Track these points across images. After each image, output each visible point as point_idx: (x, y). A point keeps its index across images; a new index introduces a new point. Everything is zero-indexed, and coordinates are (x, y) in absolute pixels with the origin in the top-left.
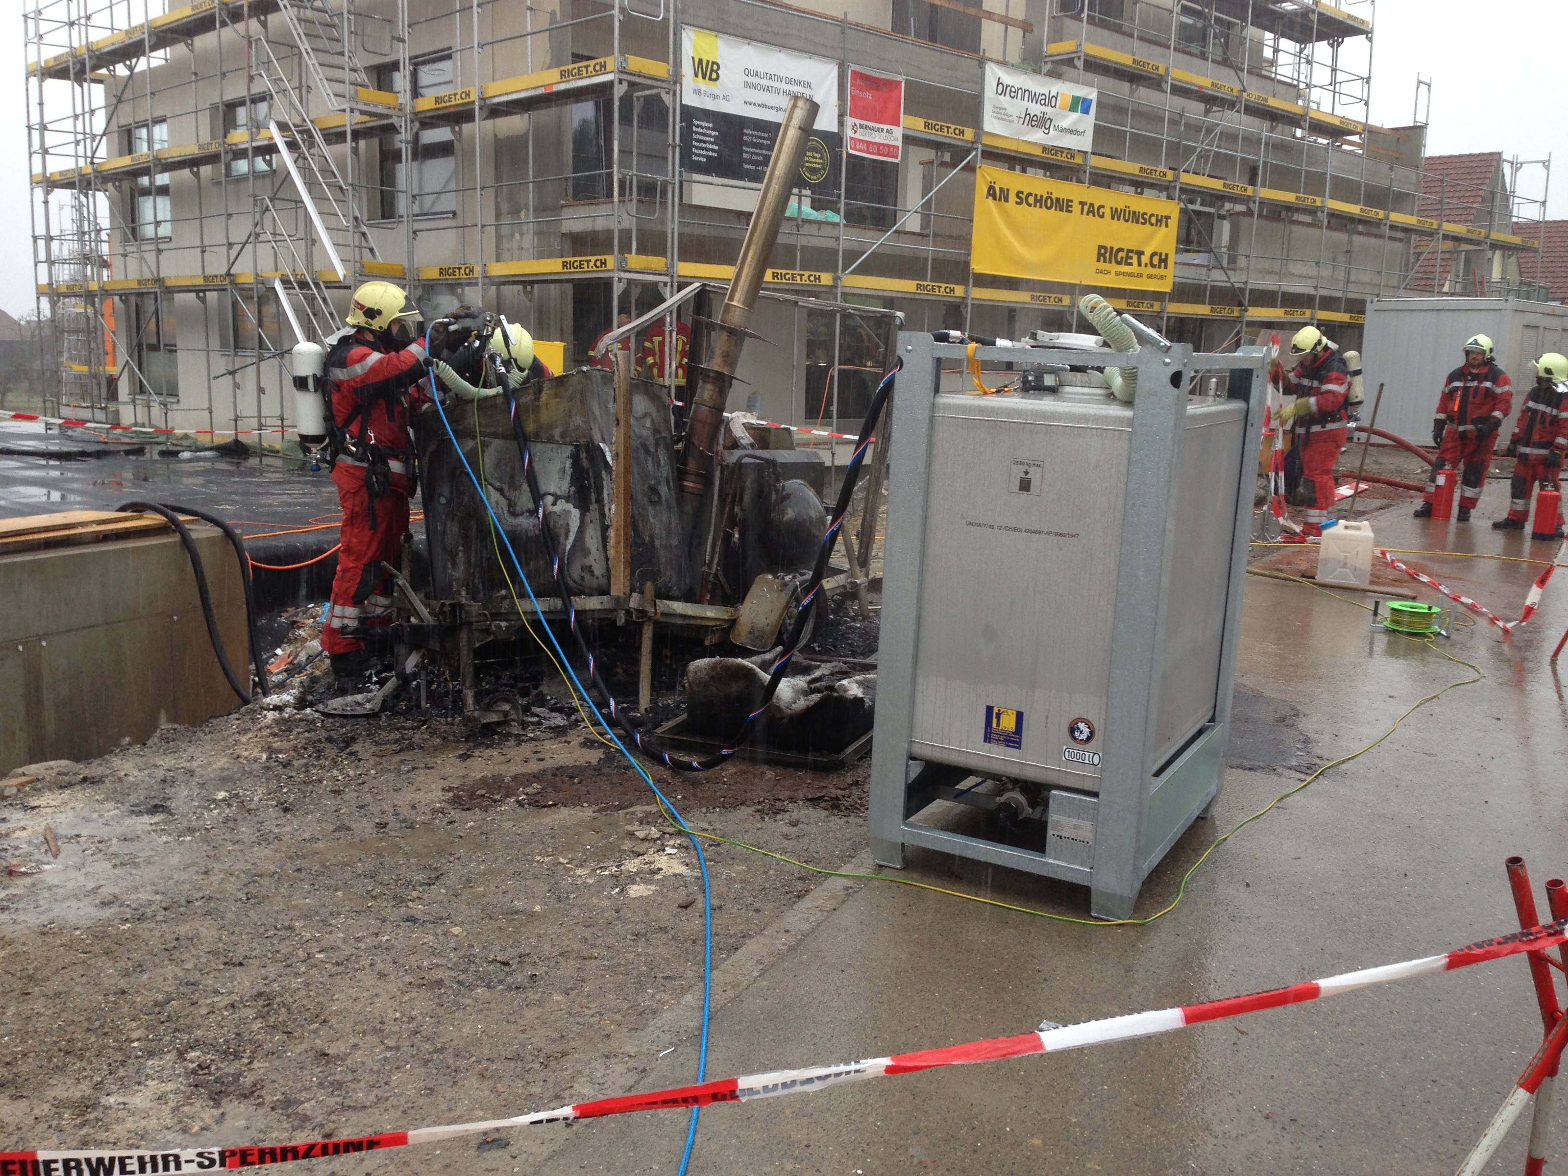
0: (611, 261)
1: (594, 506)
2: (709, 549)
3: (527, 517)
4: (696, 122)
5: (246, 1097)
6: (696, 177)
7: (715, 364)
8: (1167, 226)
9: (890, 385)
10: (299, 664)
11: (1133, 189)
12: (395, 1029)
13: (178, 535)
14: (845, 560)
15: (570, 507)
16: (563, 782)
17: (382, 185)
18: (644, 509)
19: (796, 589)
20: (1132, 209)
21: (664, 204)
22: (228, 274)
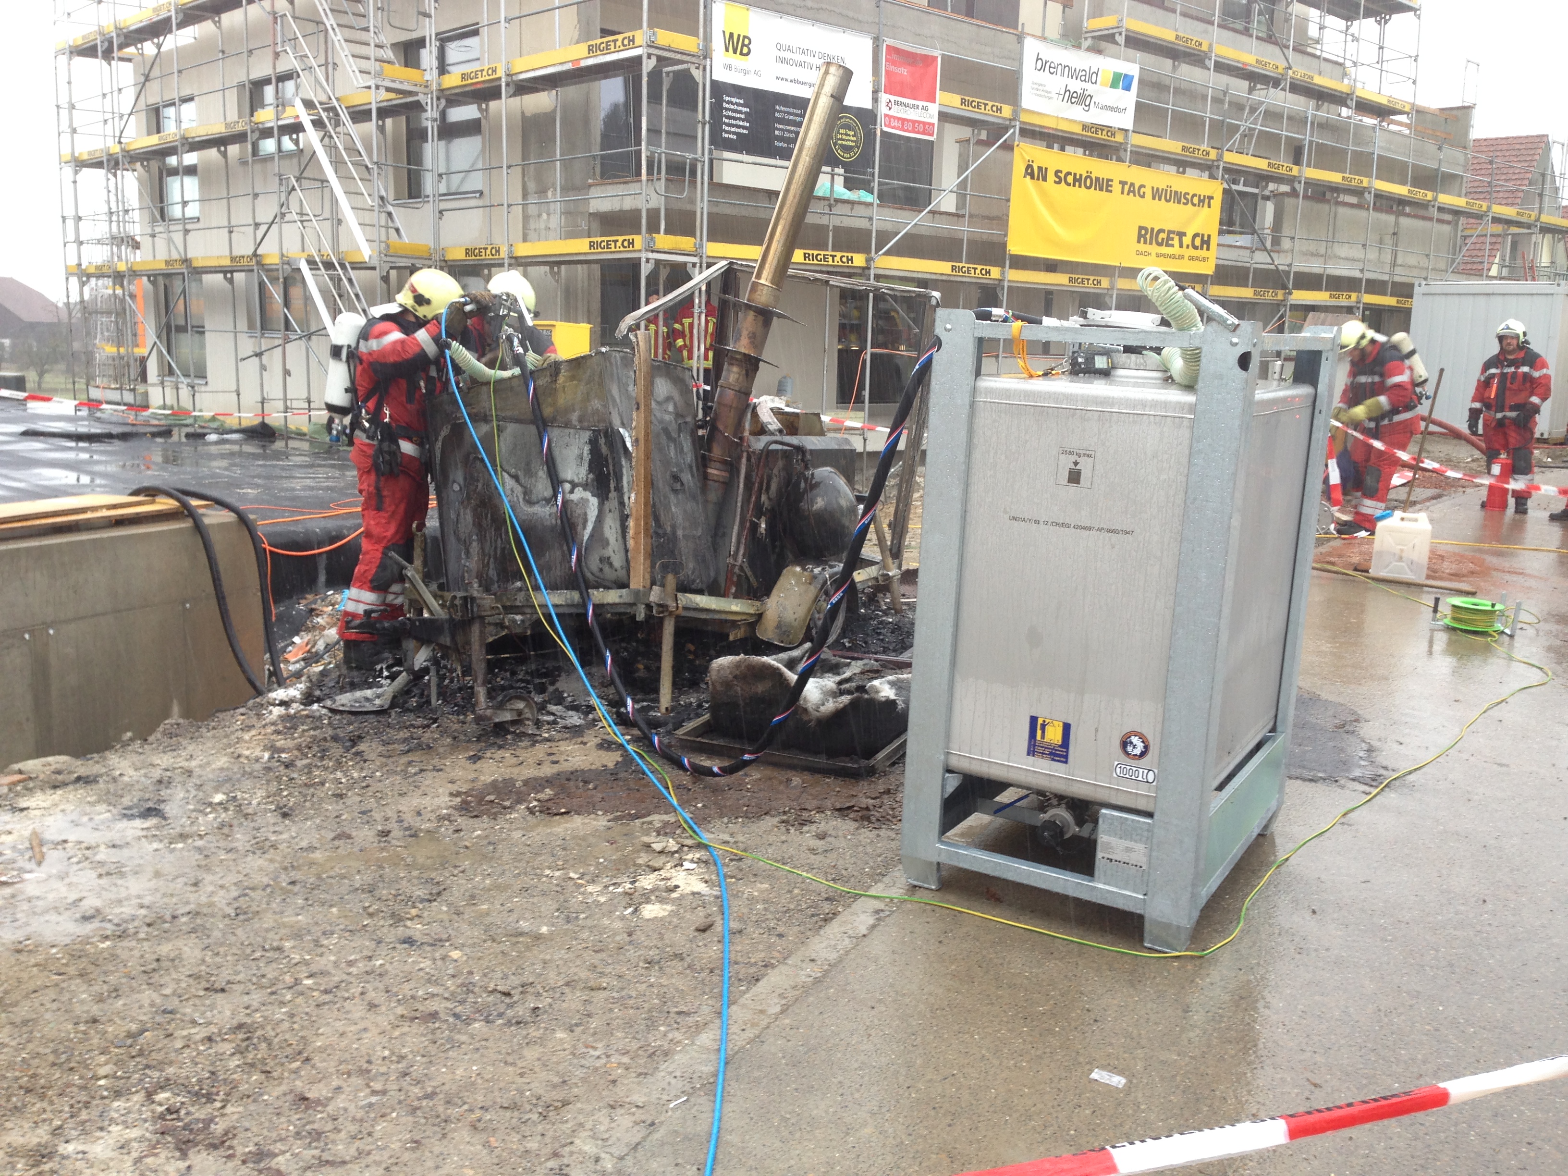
0: (639, 241)
1: (613, 495)
2: (734, 540)
3: (543, 506)
4: (727, 98)
5: (215, 1147)
6: (727, 155)
7: (741, 345)
8: (1209, 206)
9: (927, 366)
10: (317, 653)
11: (1175, 168)
12: (383, 1069)
13: (191, 520)
14: (877, 549)
15: (588, 495)
16: (577, 787)
17: (409, 164)
18: (665, 497)
19: (825, 582)
20: (1173, 189)
21: (693, 183)
22: (255, 255)
